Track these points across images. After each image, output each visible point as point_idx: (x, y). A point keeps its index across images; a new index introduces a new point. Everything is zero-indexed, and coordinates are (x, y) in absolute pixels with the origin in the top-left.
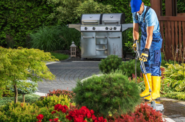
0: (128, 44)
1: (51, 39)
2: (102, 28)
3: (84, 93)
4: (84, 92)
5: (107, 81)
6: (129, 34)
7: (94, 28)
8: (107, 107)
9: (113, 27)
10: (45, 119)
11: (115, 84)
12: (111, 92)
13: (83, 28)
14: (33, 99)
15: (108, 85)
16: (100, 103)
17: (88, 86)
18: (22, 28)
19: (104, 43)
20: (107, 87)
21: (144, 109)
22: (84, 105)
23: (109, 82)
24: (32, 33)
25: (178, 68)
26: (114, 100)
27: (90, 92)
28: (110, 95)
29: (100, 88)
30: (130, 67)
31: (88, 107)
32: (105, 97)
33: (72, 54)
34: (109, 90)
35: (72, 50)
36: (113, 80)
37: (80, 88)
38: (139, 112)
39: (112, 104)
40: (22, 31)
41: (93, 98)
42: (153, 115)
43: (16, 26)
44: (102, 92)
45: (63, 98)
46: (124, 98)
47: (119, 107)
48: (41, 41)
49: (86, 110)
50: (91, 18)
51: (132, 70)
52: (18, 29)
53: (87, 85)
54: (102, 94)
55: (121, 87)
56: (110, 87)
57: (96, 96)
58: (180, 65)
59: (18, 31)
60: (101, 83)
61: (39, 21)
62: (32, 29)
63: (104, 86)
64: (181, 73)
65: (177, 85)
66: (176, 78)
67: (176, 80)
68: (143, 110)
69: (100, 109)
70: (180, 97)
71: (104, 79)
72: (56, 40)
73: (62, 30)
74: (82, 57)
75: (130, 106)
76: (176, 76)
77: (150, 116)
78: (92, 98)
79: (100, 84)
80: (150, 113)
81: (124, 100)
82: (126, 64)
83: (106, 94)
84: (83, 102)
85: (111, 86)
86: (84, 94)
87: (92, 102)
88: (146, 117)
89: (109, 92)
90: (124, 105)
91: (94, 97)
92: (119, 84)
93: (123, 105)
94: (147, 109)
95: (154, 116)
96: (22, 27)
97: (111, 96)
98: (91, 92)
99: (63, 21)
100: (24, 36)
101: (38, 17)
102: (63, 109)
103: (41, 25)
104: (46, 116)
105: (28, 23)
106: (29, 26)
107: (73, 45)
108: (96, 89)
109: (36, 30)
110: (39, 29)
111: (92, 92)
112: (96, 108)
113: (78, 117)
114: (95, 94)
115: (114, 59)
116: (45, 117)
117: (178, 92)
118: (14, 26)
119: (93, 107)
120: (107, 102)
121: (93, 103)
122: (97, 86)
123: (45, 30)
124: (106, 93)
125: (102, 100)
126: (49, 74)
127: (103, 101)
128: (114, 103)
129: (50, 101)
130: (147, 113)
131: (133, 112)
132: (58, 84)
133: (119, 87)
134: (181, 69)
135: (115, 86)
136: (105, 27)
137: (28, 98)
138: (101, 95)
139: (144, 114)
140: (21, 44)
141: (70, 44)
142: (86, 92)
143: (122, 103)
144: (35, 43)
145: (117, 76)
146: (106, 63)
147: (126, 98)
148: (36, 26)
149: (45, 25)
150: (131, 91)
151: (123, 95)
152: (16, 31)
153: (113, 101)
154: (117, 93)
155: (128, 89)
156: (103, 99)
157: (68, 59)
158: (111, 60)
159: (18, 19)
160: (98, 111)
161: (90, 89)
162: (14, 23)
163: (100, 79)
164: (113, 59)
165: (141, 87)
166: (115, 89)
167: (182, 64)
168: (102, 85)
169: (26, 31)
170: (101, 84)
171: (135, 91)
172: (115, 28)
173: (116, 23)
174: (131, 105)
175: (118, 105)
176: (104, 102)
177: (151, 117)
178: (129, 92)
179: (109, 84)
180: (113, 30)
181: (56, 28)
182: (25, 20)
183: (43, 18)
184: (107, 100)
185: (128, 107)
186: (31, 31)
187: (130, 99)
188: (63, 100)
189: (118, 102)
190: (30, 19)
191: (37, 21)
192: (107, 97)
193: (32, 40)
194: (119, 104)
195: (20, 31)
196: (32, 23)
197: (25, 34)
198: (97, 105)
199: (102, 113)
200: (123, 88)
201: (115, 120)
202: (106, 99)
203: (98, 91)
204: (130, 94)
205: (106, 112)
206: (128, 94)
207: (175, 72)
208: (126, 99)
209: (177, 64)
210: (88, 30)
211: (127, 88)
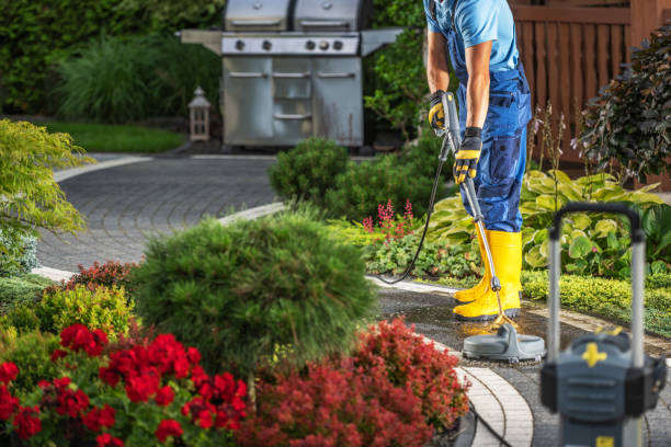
0: (375, 99)
1: (126, 79)
2: (294, 45)
3: (170, 285)
4: (170, 281)
5: (252, 242)
6: (380, 65)
7: (267, 45)
8: (249, 338)
9: (331, 41)
10: (29, 378)
11: (281, 253)
12: (266, 282)
13: (228, 45)
14: (25, 293)
15: (258, 258)
16: (226, 323)
17: (183, 261)
18: (34, 42)
19: (302, 96)
20: (253, 262)
21: (392, 341)
22: (167, 329)
23: (258, 247)
24: (68, 61)
25: (536, 186)
26: (273, 311)
27: (190, 282)
28: (260, 293)
29: (226, 267)
30: (374, 179)
31: (184, 337)
32: (245, 302)
33: (197, 132)
34: (258, 274)
35: (196, 118)
36: (276, 241)
37: (158, 267)
38: (370, 354)
39: (269, 325)
40: (32, 54)
41: (199, 303)
42: (422, 365)
43: (13, 35)
44: (232, 283)
45: (109, 298)
46: (312, 304)
47: (292, 335)
48: (94, 85)
49: (170, 350)
50: (256, 8)
51: (381, 193)
52: (20, 44)
53: (180, 257)
54: (233, 290)
55: (302, 263)
56: (264, 265)
57: (211, 297)
58: (545, 176)
59: (20, 54)
60: (230, 247)
61: (91, 19)
62: (67, 45)
63: (242, 262)
64: (548, 204)
65: (533, 244)
66: (529, 220)
67: (531, 226)
68: (385, 344)
69: (227, 343)
70: (537, 290)
71: (242, 235)
72: (143, 84)
73: (165, 51)
74: (226, 141)
75: (335, 335)
76: (531, 213)
77: (412, 368)
78: (195, 302)
79: (227, 253)
80: (414, 355)
81: (311, 312)
82: (361, 171)
83: (250, 290)
84: (165, 316)
85: (265, 260)
86: (168, 291)
87: (195, 318)
88: (397, 370)
89: (259, 285)
90: (312, 330)
91: (206, 299)
92: (294, 254)
93: (307, 331)
94: (399, 342)
95: (427, 366)
96: (32, 38)
97: (264, 298)
98: (193, 283)
99: (166, 21)
100: (41, 68)
101: (86, 7)
102: (88, 345)
103: (95, 34)
104: (35, 366)
105: (54, 27)
106: (57, 35)
107: (199, 101)
108: (212, 272)
109: (78, 50)
110: (89, 44)
111: (197, 282)
112: (210, 338)
113: (140, 375)
114: (208, 290)
115: (321, 152)
116: (31, 370)
117: (536, 269)
118: (8, 35)
119: (199, 337)
120: (252, 318)
121: (199, 322)
122: (214, 259)
123: (108, 50)
124: (245, 287)
125: (232, 312)
126: (63, 210)
127: (237, 316)
128: (273, 322)
129: (64, 306)
130: (401, 355)
131: (346, 355)
132: (124, 240)
133: (295, 263)
134: (549, 189)
135: (279, 261)
136: (304, 41)
137: (7, 291)
138: (230, 293)
139: (390, 360)
140: (31, 94)
141: (191, 97)
142: (176, 280)
143: (306, 323)
144: (74, 94)
145: (290, 225)
146: (292, 167)
147: (320, 304)
148: (79, 34)
149: (109, 32)
150: (341, 280)
151: (309, 294)
152: (11, 50)
153: (273, 316)
154: (288, 285)
155: (329, 273)
156: (235, 309)
157: (181, 148)
158: (309, 155)
159: (20, 12)
160: (219, 352)
161: (190, 270)
162: (7, 26)
163: (228, 236)
164: (316, 153)
165: (407, 251)
166: (279, 273)
167: (551, 172)
168: (235, 257)
169: (46, 51)
170: (231, 253)
171: (353, 278)
172: (338, 46)
173: (341, 26)
174: (340, 332)
175: (290, 331)
176: (237, 320)
177: (416, 370)
178: (333, 282)
179: (260, 254)
180: (331, 51)
181: (145, 42)
182: (42, 16)
183: (104, 10)
184: (249, 312)
185: (327, 335)
186: (63, 52)
187: (336, 310)
188: (109, 305)
189: (291, 318)
190: (61, 13)
191: (81, 20)
192: (251, 302)
193: (65, 83)
194: (293, 326)
195: (27, 52)
196: (68, 27)
197: (42, 63)
198: (214, 328)
199: (234, 357)
200: (310, 267)
201: (281, 383)
202: (246, 309)
203: (220, 280)
204: (334, 289)
205: (246, 356)
206: (327, 288)
207: (526, 201)
208: (321, 308)
209: (537, 172)
210: (246, 50)
211: (323, 267)
